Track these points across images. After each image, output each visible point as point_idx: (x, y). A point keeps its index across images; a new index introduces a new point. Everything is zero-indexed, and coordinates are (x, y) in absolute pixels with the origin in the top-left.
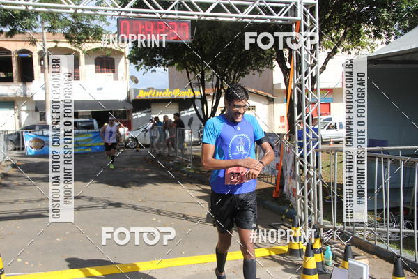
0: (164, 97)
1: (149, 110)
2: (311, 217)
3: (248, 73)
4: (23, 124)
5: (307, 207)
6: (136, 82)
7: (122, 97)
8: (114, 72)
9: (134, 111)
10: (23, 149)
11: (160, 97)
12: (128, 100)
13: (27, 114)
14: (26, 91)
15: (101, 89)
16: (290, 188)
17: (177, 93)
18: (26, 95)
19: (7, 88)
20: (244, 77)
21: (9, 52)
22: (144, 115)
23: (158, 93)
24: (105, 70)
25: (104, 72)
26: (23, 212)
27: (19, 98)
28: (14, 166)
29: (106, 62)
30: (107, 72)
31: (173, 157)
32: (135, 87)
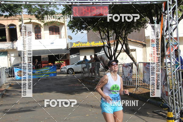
0: (86, 46)
1: (79, 53)
2: (177, 107)
3: (133, 31)
4: (12, 63)
5: (175, 101)
6: (71, 39)
7: (64, 47)
8: (59, 34)
9: (71, 54)
10: (14, 77)
11: (84, 46)
12: (67, 49)
13: (14, 58)
14: (13, 46)
15: (53, 43)
16: (164, 92)
17: (93, 44)
18: (13, 48)
19: (3, 45)
20: (130, 33)
21: (4, 26)
22: (76, 56)
23: (83, 44)
24: (54, 33)
25: (54, 34)
26: (21, 109)
27: (10, 50)
28: (10, 86)
29: (55, 29)
30: (55, 34)
31: (94, 77)
32: (71, 42)
